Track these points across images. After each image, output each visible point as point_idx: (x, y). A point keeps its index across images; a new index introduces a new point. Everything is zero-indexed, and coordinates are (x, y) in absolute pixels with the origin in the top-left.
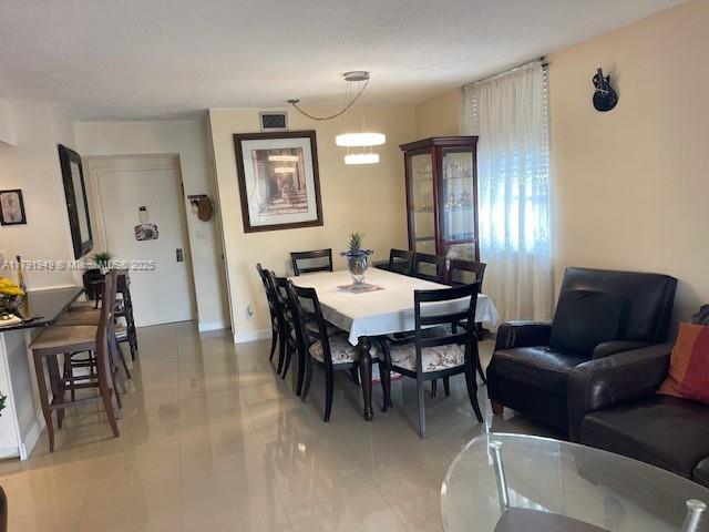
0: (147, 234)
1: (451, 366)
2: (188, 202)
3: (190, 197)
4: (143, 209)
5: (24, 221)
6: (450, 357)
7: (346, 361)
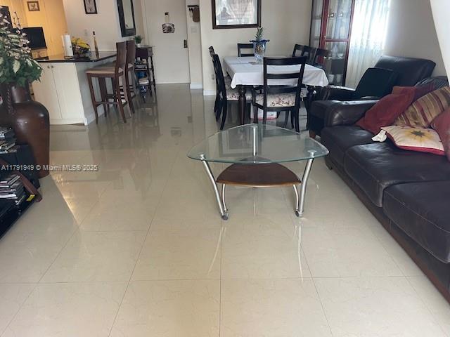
0: (169, 30)
1: (285, 105)
2: (188, 9)
3: (189, 6)
4: (166, 14)
5: (96, 13)
6: (285, 101)
7: (234, 99)
